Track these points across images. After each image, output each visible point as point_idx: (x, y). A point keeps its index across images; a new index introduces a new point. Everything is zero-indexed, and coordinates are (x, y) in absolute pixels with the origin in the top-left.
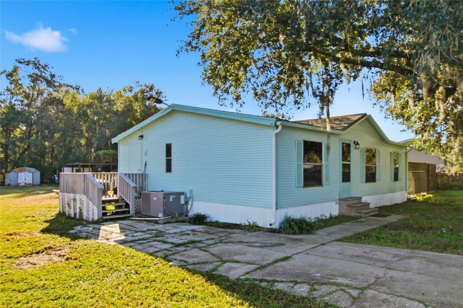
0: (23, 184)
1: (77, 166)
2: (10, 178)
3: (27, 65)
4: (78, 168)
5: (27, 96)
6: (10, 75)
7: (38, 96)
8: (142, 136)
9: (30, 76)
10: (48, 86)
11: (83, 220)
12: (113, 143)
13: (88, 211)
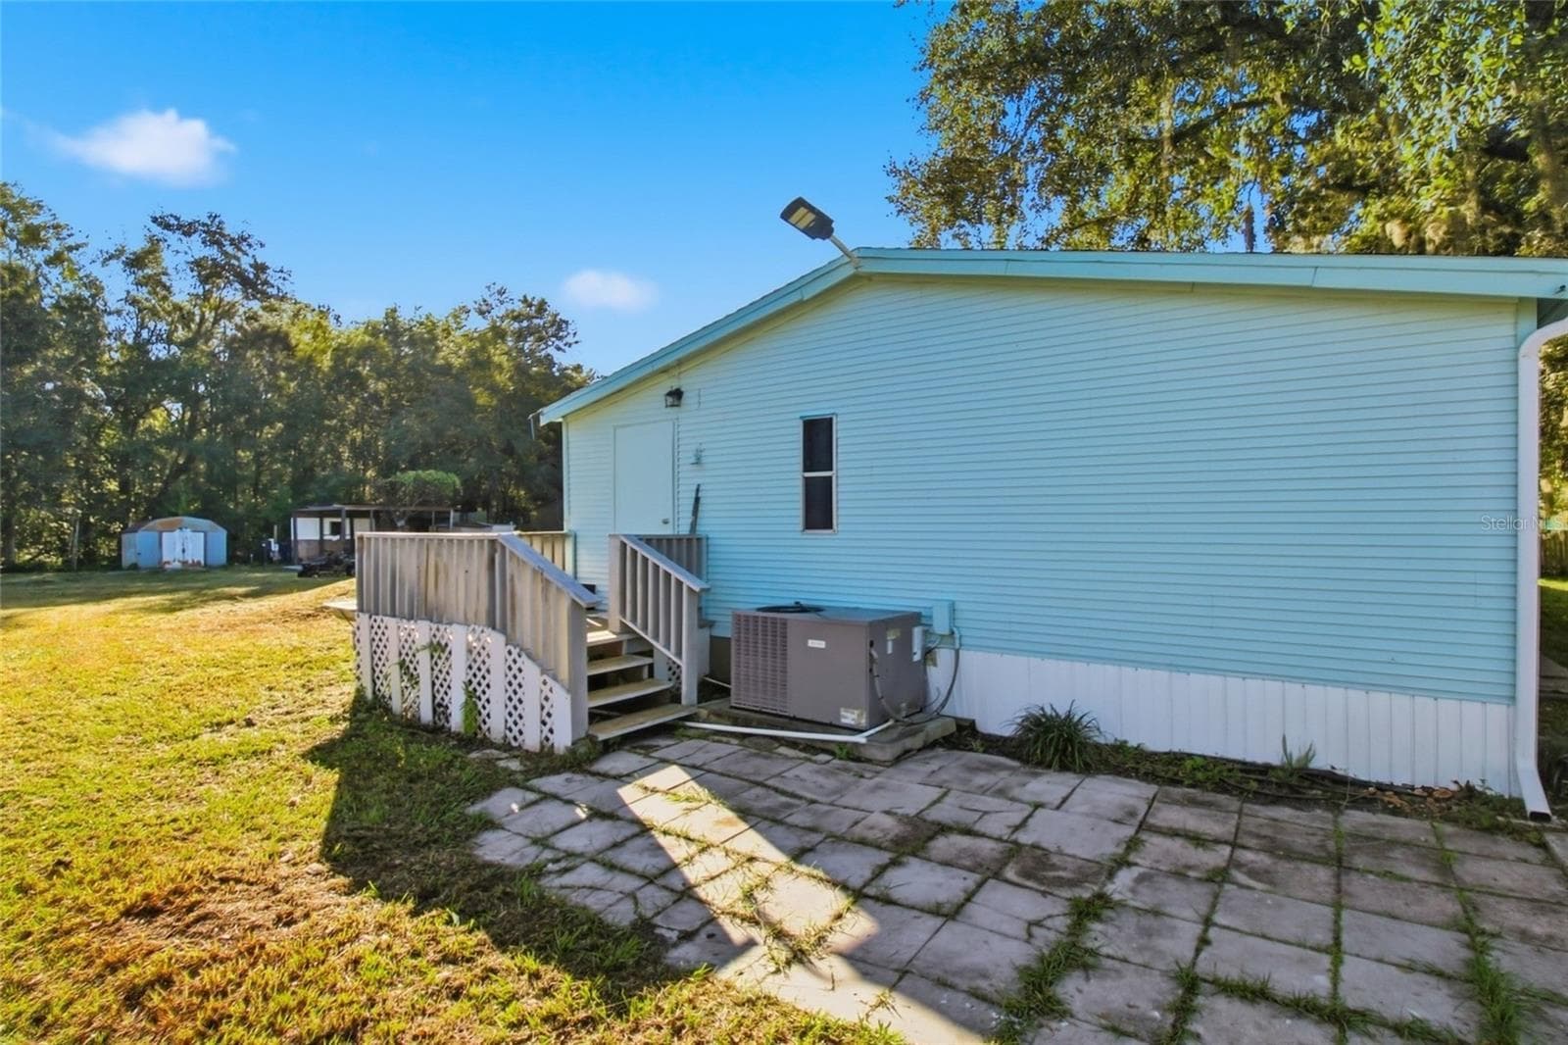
0: (177, 565)
1: (337, 513)
2: (137, 545)
3: (184, 234)
4: (339, 520)
5: (186, 319)
6: (136, 262)
7: (216, 322)
8: (677, 395)
9: (198, 264)
10: (247, 298)
11: (492, 745)
12: (543, 422)
13: (515, 701)
